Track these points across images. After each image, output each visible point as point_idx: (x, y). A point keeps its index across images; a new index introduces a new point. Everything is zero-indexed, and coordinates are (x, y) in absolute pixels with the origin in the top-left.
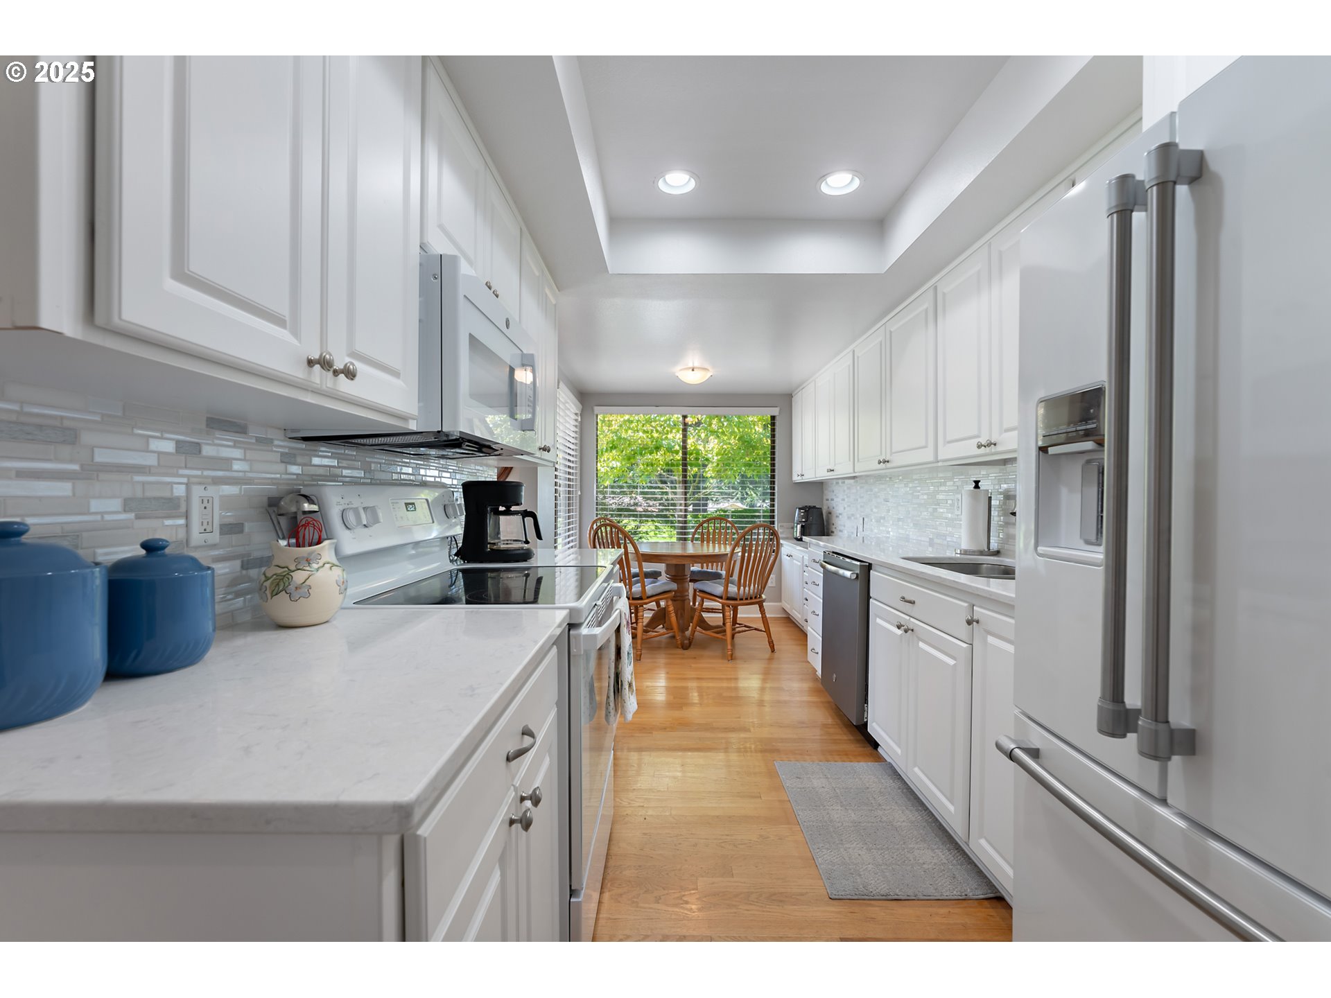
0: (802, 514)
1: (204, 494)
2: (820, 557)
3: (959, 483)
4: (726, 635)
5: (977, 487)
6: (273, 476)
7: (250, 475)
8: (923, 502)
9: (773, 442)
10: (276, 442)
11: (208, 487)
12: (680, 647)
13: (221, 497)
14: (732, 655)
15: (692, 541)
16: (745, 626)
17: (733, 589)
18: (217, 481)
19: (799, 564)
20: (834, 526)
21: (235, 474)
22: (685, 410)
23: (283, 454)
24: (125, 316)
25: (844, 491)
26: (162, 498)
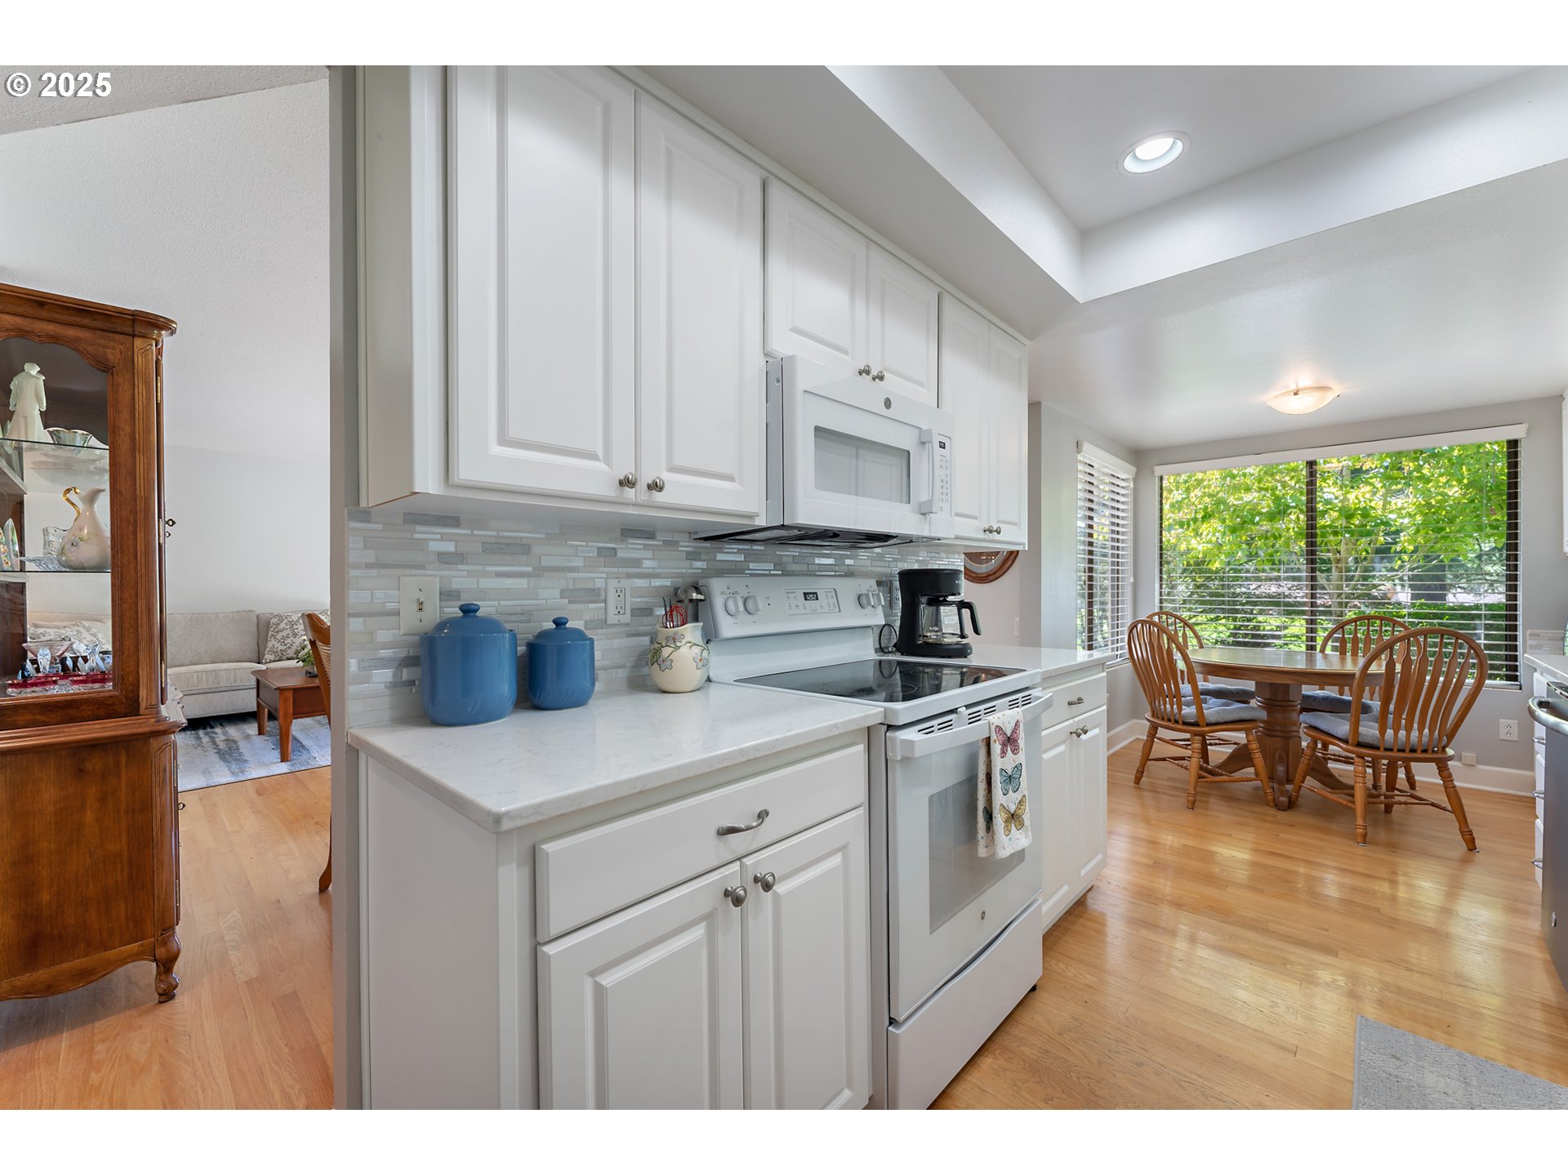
1: (617, 585)
6: (679, 571)
7: (659, 570)
10: (682, 544)
11: (621, 580)
12: (1272, 804)
13: (632, 588)
14: (1364, 835)
16: (1411, 796)
17: (1370, 732)
18: (629, 576)
21: (646, 571)
23: (688, 553)
24: (461, 477)
26: (587, 589)
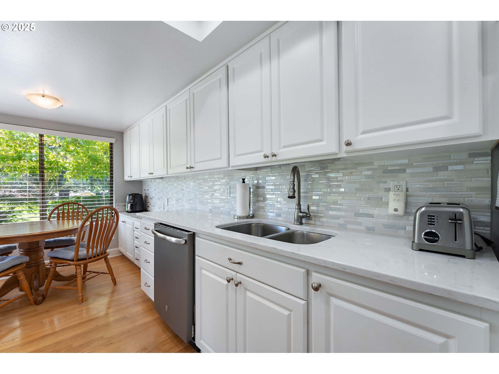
0: (131, 198)
2: (152, 227)
3: (228, 180)
4: (77, 285)
5: (244, 182)
8: (205, 190)
9: (111, 161)
12: (33, 304)
14: (82, 299)
15: (49, 220)
16: (94, 272)
17: (83, 252)
19: (131, 226)
20: (149, 204)
22: (42, 131)
25: (155, 185)
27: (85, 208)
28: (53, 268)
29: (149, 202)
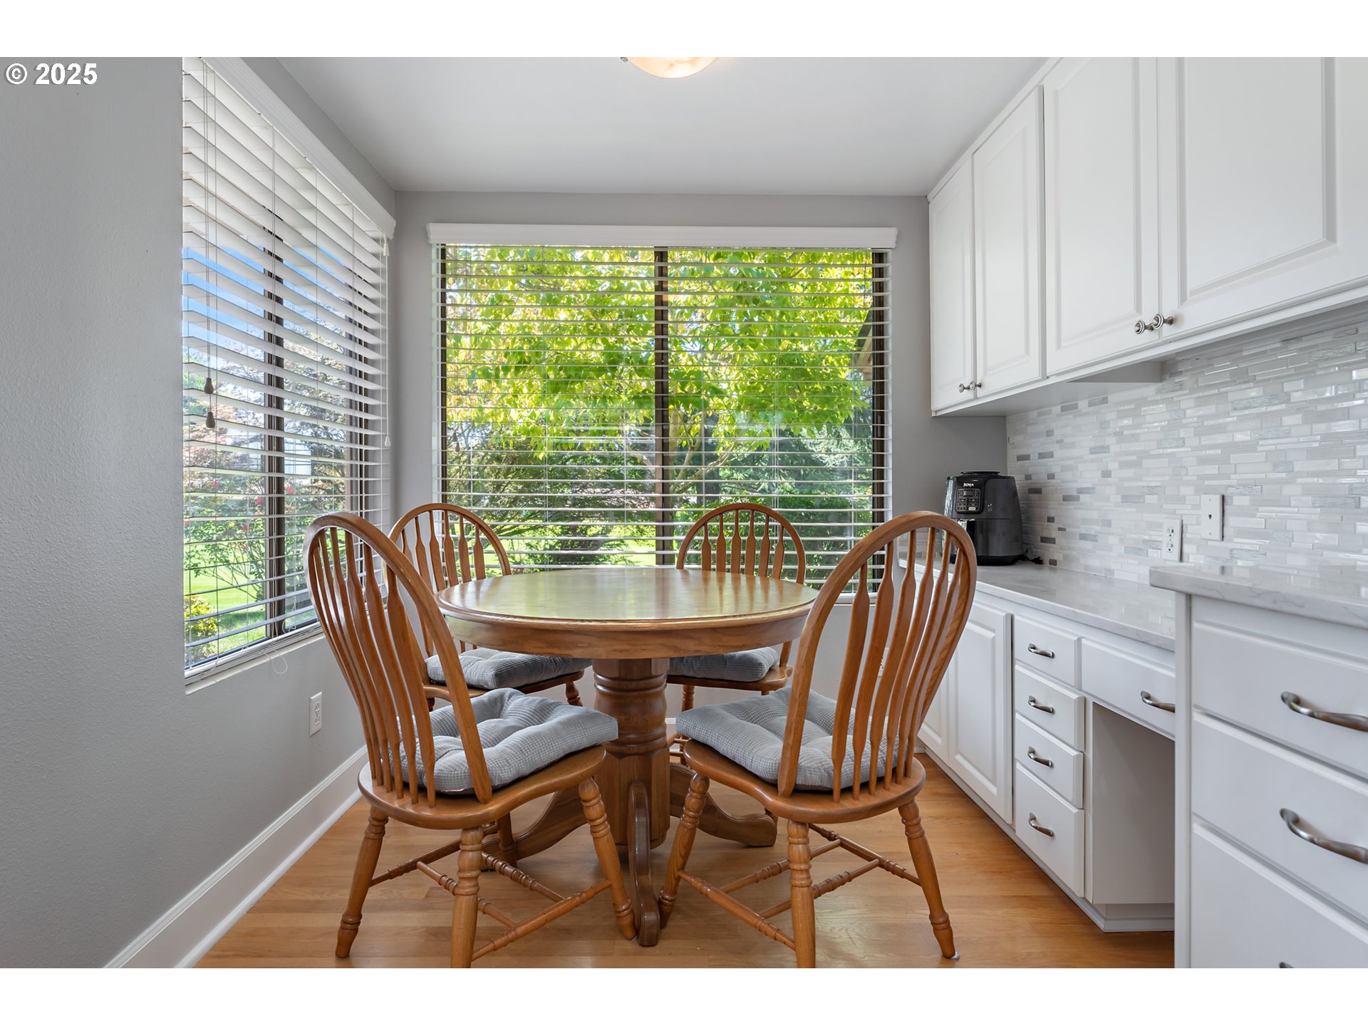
0: (965, 493)
15: (680, 566)
17: (817, 751)
20: (1055, 525)
22: (664, 236)
27: (792, 531)
28: (695, 792)
29: (1052, 514)
